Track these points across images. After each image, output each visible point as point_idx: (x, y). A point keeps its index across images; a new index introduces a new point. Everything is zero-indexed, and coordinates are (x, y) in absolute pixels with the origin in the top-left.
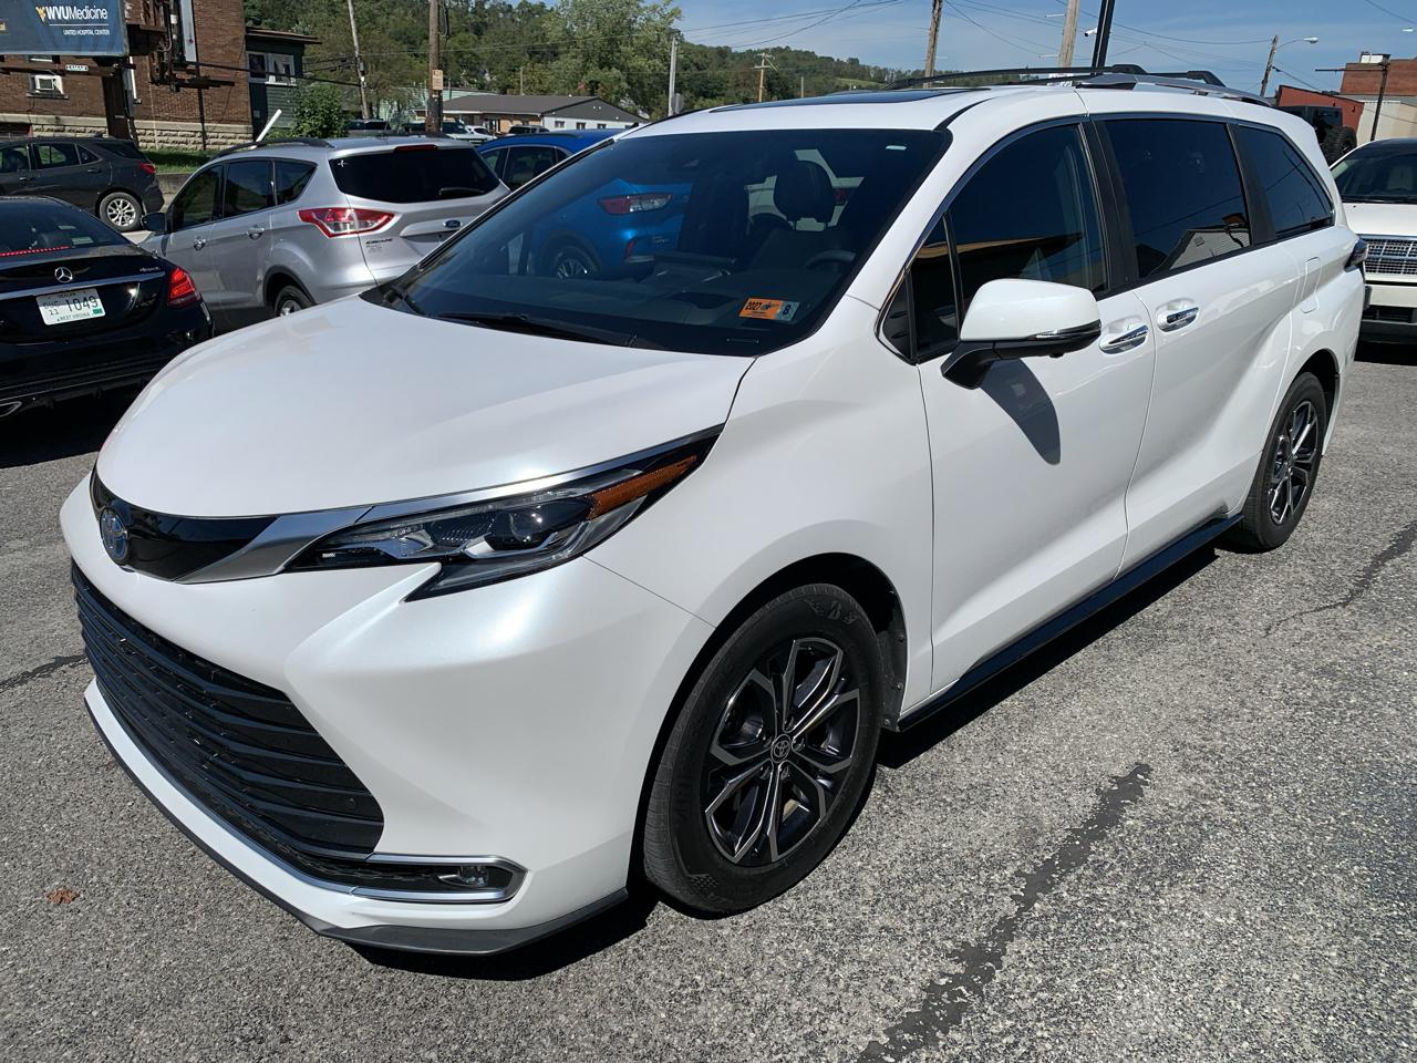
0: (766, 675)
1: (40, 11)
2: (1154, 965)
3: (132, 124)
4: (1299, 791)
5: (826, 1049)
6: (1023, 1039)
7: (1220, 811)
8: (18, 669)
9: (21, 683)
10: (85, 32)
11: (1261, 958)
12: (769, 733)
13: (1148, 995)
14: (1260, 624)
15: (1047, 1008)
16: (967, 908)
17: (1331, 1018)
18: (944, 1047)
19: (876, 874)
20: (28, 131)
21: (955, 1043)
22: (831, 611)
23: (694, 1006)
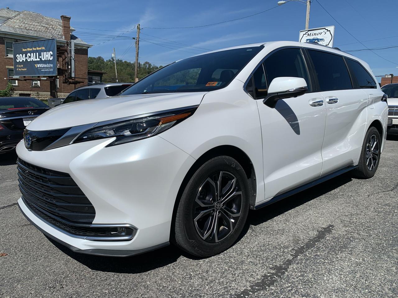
0: (213, 180)
1: (36, 65)
2: (336, 271)
3: (57, 94)
4: (381, 231)
5: (231, 291)
6: (294, 288)
7: (356, 235)
8: (3, 206)
9: (2, 209)
10: (46, 70)
11: (371, 269)
12: (214, 200)
13: (334, 278)
14: (366, 195)
15: (302, 281)
16: (276, 257)
17: (394, 284)
18: (268, 290)
19: (249, 249)
20: (30, 96)
21: (272, 289)
22: (232, 164)
23: (190, 280)
